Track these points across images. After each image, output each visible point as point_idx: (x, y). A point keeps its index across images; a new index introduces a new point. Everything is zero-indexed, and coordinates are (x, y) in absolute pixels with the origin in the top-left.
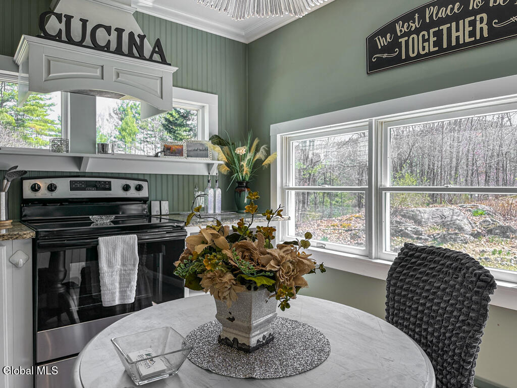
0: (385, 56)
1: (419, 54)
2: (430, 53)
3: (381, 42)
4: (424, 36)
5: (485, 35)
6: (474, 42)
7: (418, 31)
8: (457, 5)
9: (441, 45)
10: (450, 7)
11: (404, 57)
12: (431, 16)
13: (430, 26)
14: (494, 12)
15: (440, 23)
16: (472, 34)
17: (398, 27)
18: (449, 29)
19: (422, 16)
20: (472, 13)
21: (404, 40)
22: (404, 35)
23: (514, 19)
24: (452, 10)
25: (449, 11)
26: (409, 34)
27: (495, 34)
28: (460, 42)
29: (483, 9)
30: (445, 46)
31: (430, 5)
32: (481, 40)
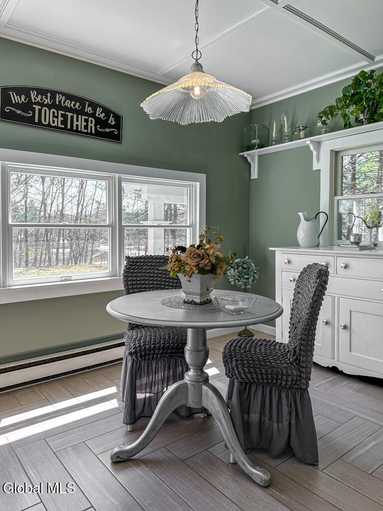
0: (19, 112)
1: (49, 125)
2: (57, 127)
3: (15, 99)
4: (54, 113)
5: (93, 132)
6: (87, 133)
7: (50, 107)
8: (78, 104)
9: (66, 125)
10: (73, 102)
11: (37, 121)
12: (60, 102)
13: (59, 107)
14: (98, 121)
15: (66, 109)
16: (86, 127)
17: (33, 95)
18: (72, 117)
19: (53, 98)
20: (87, 114)
21: (37, 107)
22: (38, 103)
23: (107, 130)
24: (74, 105)
25: (72, 105)
26: (42, 105)
27: (98, 135)
28: (79, 130)
29: (93, 115)
30: (69, 127)
31: (59, 93)
32: (91, 134)
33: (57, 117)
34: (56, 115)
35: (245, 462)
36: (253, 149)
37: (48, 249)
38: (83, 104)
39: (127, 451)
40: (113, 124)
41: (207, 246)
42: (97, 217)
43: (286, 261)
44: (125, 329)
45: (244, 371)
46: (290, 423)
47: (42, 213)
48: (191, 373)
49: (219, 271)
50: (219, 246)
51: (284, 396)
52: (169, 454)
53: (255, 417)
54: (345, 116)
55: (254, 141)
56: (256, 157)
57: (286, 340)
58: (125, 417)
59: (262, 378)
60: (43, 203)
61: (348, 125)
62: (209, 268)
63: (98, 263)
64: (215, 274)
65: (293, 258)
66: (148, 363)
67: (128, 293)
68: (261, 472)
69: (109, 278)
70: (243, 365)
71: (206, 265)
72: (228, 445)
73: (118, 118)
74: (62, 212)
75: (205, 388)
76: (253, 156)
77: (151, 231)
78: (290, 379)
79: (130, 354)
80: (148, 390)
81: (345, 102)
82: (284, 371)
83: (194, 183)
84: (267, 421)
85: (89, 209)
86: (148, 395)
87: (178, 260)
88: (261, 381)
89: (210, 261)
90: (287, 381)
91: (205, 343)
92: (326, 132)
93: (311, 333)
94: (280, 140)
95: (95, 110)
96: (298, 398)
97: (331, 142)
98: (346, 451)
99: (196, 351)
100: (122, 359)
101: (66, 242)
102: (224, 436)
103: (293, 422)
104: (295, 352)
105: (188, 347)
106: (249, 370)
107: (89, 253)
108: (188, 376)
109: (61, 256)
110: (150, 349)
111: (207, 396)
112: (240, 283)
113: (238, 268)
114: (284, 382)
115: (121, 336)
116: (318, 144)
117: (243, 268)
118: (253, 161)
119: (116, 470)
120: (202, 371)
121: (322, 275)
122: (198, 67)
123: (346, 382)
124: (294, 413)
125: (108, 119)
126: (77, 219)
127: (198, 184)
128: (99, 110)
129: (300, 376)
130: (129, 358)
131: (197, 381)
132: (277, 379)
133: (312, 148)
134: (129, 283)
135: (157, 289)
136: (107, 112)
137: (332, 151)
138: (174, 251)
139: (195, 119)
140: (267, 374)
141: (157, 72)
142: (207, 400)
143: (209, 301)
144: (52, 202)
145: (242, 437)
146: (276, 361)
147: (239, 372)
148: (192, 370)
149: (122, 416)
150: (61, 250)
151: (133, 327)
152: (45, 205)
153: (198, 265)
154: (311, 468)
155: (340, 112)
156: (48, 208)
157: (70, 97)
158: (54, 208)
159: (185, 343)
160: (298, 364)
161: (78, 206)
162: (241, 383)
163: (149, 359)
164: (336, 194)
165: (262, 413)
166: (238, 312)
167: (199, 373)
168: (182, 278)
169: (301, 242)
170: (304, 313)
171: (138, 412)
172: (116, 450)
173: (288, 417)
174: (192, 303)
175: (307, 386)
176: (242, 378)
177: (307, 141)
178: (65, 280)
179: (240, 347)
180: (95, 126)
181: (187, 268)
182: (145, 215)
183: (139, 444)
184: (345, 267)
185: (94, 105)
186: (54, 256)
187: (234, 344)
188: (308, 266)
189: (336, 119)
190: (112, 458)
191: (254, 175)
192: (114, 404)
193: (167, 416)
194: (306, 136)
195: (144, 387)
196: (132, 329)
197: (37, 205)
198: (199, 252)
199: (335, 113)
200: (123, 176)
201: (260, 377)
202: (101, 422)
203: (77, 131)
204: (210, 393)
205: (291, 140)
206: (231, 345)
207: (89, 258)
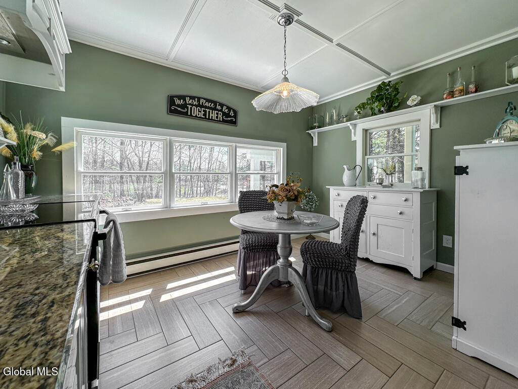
0: (179, 109)
1: (196, 116)
2: (201, 118)
3: (177, 102)
4: (199, 109)
5: (221, 120)
6: (217, 121)
7: (197, 106)
8: (213, 104)
9: (206, 116)
10: (210, 103)
11: (189, 114)
12: (202, 103)
13: (202, 106)
14: (224, 114)
15: (206, 107)
16: (217, 117)
17: (187, 99)
18: (209, 112)
19: (199, 101)
20: (217, 110)
21: (190, 106)
22: (190, 104)
23: (229, 119)
24: (211, 105)
25: (209, 105)
26: (192, 105)
27: (224, 121)
28: (213, 119)
29: (221, 110)
30: (207, 117)
31: (202, 98)
32: (220, 121)
33: (201, 112)
34: (200, 110)
35: (316, 315)
36: (314, 129)
37: (192, 187)
38: (216, 105)
39: (243, 306)
40: (232, 115)
41: (292, 184)
42: (219, 170)
43: (337, 194)
44: (239, 233)
45: (315, 260)
46: (344, 292)
47: (189, 168)
48: (281, 260)
49: (299, 199)
50: (299, 184)
51: (340, 275)
52: (267, 309)
53: (321, 287)
54: (372, 109)
55: (315, 124)
56: (317, 133)
57: (339, 242)
58: (240, 285)
59: (326, 265)
60: (190, 162)
61: (374, 114)
62: (293, 198)
63: (220, 196)
64: (297, 201)
65: (341, 192)
66: (254, 254)
67: (241, 213)
68: (326, 322)
69: (229, 204)
70: (314, 257)
71: (291, 196)
72: (305, 304)
73: (235, 112)
74: (200, 167)
75: (290, 269)
76: (314, 133)
77: (252, 176)
78: (344, 265)
79: (244, 248)
80: (254, 270)
81: (373, 100)
82: (340, 260)
83: (279, 148)
84: (329, 291)
85: (215, 165)
86: (254, 272)
87: (273, 192)
88: (325, 266)
89: (294, 193)
90: (342, 267)
91: (290, 243)
92: (360, 118)
93: (357, 237)
94: (331, 123)
95: (222, 108)
96: (349, 277)
97: (363, 124)
98: (379, 310)
99: (284, 248)
100: (237, 251)
101: (202, 184)
102: (303, 299)
103: (346, 291)
104: (346, 249)
105: (279, 245)
106: (318, 260)
107: (215, 190)
108: (279, 262)
109: (199, 192)
110: (255, 246)
111: (291, 274)
112: (307, 208)
113: (306, 199)
114: (340, 267)
115: (237, 237)
116: (355, 126)
117: (309, 199)
118: (315, 136)
119: (236, 317)
120: (288, 260)
121: (364, 202)
122: (286, 79)
123: (375, 267)
124: (346, 286)
125: (230, 113)
126: (208, 171)
127: (282, 149)
128: (224, 108)
129: (350, 264)
130: (242, 250)
131: (285, 266)
132: (335, 265)
133: (351, 128)
134: (242, 206)
135: (258, 210)
136: (229, 108)
137: (363, 129)
138: (271, 188)
139: (283, 110)
140: (329, 262)
141: (259, 86)
142: (291, 277)
143: (293, 218)
144: (194, 162)
145: (313, 300)
146: (334, 254)
147: (312, 261)
148: (281, 259)
149: (238, 284)
150: (199, 188)
151: (245, 232)
152: (191, 163)
153: (286, 196)
154: (357, 320)
155: (369, 107)
156: (192, 165)
157: (208, 100)
158: (195, 165)
159: (277, 243)
160: (349, 256)
161: (209, 164)
162: (312, 267)
163: (255, 251)
164: (366, 155)
165: (326, 285)
166: (312, 224)
167: (286, 261)
168: (276, 203)
169: (345, 183)
170: (353, 225)
171: (248, 283)
172: (236, 305)
173: (342, 289)
174: (282, 219)
175: (355, 270)
176: (313, 264)
177: (348, 124)
178: (204, 204)
179: (311, 245)
180: (222, 116)
181: (280, 198)
182: (248, 167)
183: (250, 302)
184: (374, 198)
185: (222, 105)
186: (195, 192)
187: (308, 244)
188: (354, 197)
189: (366, 111)
190: (233, 310)
191: (315, 144)
192: (233, 277)
193: (266, 286)
194: (347, 121)
195: (251, 268)
196: (244, 233)
197: (186, 163)
198: (286, 188)
199: (365, 107)
200: (238, 145)
201: (325, 264)
202: (226, 287)
203: (212, 119)
204: (294, 273)
205: (337, 124)
206: (305, 245)
207: (215, 192)
